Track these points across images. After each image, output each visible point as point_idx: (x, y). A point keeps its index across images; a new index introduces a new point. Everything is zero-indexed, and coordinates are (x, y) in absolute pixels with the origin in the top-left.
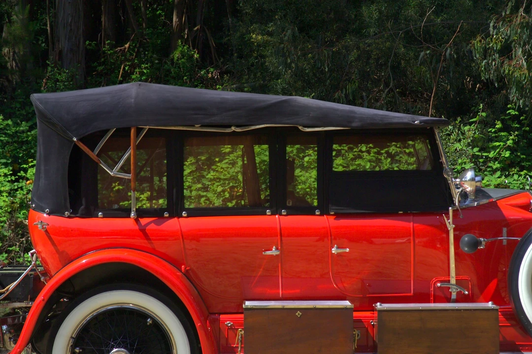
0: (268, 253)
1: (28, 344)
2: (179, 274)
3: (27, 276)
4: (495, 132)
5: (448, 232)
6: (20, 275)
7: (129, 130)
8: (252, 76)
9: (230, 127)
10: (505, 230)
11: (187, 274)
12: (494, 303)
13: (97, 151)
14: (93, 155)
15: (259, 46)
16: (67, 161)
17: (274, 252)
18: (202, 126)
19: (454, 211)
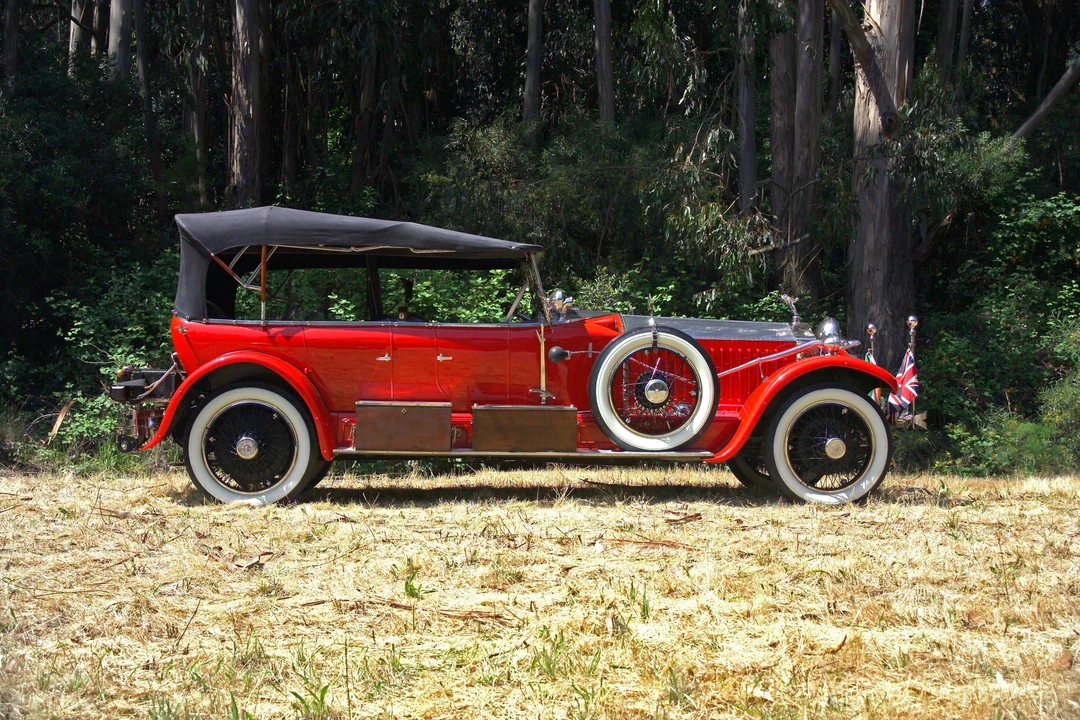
0: (381, 359)
1: (167, 434)
2: (301, 374)
3: (169, 376)
4: (661, 277)
5: (539, 344)
6: (163, 374)
7: (260, 247)
8: (429, 217)
9: (349, 247)
10: (591, 345)
11: (308, 375)
12: (575, 406)
13: (232, 264)
14: (229, 269)
15: (434, 186)
16: (205, 273)
17: (386, 358)
18: (325, 246)
19: (545, 327)
